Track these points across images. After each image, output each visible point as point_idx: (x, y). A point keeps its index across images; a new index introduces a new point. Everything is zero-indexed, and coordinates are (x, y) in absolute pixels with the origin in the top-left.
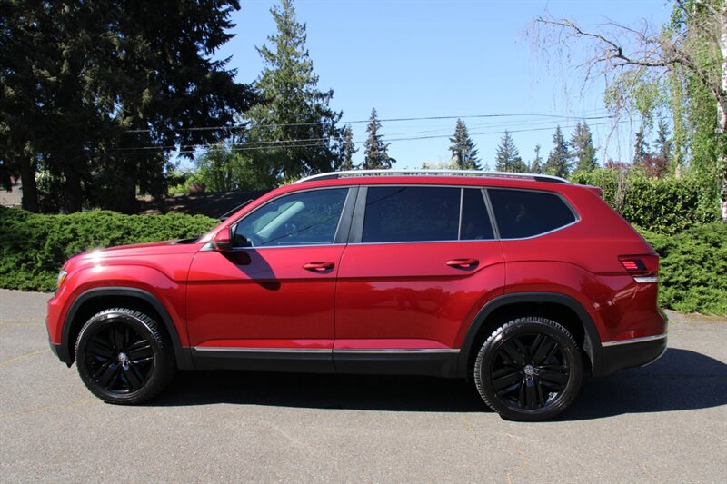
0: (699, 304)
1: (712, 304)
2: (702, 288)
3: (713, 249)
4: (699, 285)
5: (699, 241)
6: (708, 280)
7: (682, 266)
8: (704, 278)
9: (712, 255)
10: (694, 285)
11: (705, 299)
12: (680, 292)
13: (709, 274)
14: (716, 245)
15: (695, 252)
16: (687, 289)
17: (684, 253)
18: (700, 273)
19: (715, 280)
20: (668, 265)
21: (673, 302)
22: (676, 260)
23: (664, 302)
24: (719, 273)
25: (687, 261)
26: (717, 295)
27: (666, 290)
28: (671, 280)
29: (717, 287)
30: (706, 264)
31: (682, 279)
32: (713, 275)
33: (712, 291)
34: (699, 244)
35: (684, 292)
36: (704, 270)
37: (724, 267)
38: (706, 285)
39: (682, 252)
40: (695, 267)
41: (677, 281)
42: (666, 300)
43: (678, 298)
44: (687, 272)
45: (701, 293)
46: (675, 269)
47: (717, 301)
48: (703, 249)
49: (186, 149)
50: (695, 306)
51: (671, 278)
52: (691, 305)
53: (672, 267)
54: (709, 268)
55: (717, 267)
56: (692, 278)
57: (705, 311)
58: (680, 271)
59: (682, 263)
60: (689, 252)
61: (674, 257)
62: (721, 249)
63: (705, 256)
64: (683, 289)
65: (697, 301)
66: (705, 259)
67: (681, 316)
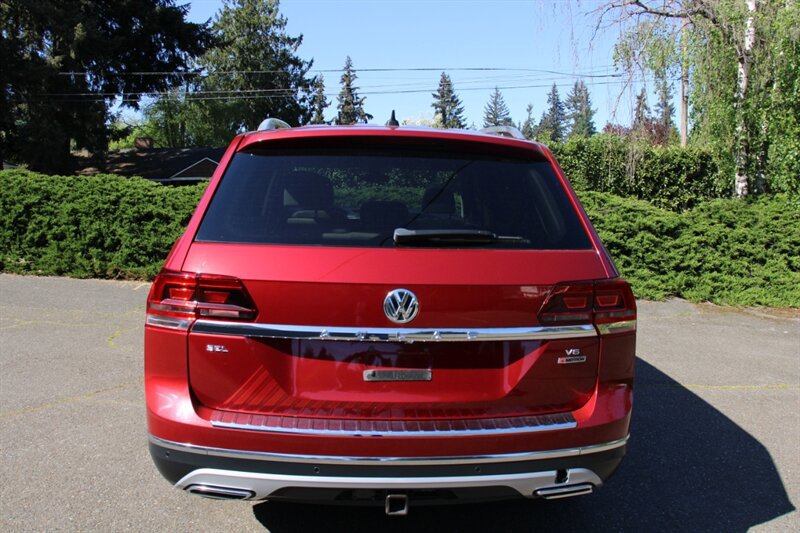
0: (712, 293)
1: (726, 292)
2: (715, 274)
3: (728, 230)
4: (712, 271)
5: (713, 221)
6: (721, 265)
7: (694, 249)
8: (717, 262)
9: (726, 237)
10: (706, 270)
11: (718, 287)
12: (692, 278)
13: (723, 258)
14: (731, 225)
15: (709, 233)
16: (699, 275)
17: (697, 234)
18: (713, 258)
19: (729, 265)
20: (680, 247)
21: (684, 290)
22: (689, 242)
23: (674, 289)
24: (733, 258)
25: (699, 243)
26: (731, 282)
27: (676, 276)
28: (682, 265)
29: (731, 273)
30: (720, 247)
31: (694, 263)
32: (727, 260)
33: (726, 277)
34: (713, 224)
35: (696, 278)
36: (717, 254)
37: (739, 250)
38: (719, 271)
39: (695, 232)
40: (708, 250)
41: (689, 266)
42: (676, 287)
43: (689, 285)
44: (699, 256)
45: (714, 280)
46: (687, 252)
47: (730, 289)
48: (718, 229)
49: (131, 97)
50: (707, 295)
51: (682, 262)
52: (703, 293)
53: (684, 249)
54: (723, 251)
55: (731, 250)
56: (704, 263)
57: (718, 300)
58: (692, 254)
59: (695, 245)
60: (702, 233)
61: (686, 238)
62: (736, 231)
63: (720, 238)
64: (695, 275)
65: (709, 289)
66: (718, 242)
67: (692, 306)
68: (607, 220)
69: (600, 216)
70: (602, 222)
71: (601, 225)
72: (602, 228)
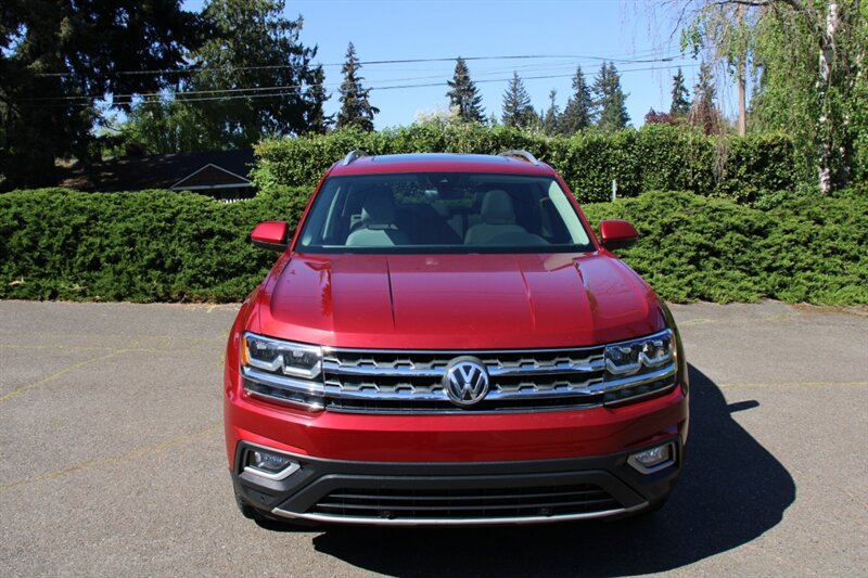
0: (808, 293)
1: (821, 292)
2: (808, 273)
3: (818, 227)
4: (805, 270)
5: (801, 218)
6: (813, 264)
7: (786, 248)
8: (810, 261)
9: (817, 234)
10: (799, 269)
11: (813, 287)
12: (785, 279)
13: (815, 257)
14: (820, 222)
15: (799, 231)
16: (792, 275)
17: (787, 232)
18: (806, 257)
19: (822, 264)
20: (770, 246)
21: (777, 291)
22: (779, 241)
23: (767, 290)
24: (826, 256)
25: (790, 241)
26: (825, 281)
27: (769, 276)
28: (774, 265)
29: (824, 272)
30: (812, 245)
31: (786, 263)
32: (819, 258)
33: (820, 276)
34: (801, 221)
35: (789, 278)
36: (809, 253)
37: (831, 248)
38: (813, 271)
39: (784, 231)
40: (798, 249)
41: (781, 266)
42: (770, 288)
43: (783, 286)
44: (791, 255)
45: (809, 279)
46: (778, 251)
47: (826, 288)
48: (809, 227)
49: (121, 100)
50: (803, 295)
51: (774, 262)
52: (798, 294)
53: (775, 249)
54: (815, 250)
55: (823, 248)
56: (796, 262)
57: (815, 300)
58: (784, 254)
59: (785, 244)
60: (792, 231)
61: (775, 237)
62: (826, 227)
63: (811, 236)
64: (787, 276)
65: (805, 289)
66: (810, 239)
67: (788, 307)
68: (693, 221)
69: (686, 217)
70: (688, 223)
71: (688, 227)
72: (689, 230)
